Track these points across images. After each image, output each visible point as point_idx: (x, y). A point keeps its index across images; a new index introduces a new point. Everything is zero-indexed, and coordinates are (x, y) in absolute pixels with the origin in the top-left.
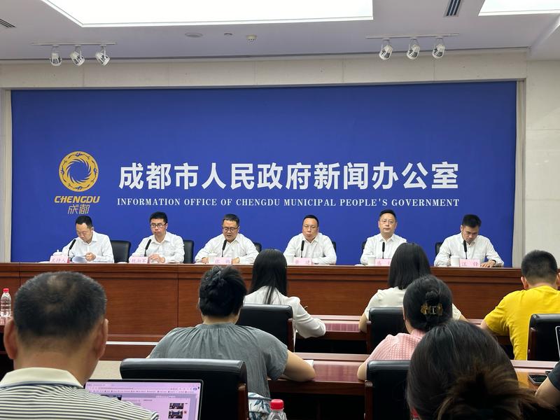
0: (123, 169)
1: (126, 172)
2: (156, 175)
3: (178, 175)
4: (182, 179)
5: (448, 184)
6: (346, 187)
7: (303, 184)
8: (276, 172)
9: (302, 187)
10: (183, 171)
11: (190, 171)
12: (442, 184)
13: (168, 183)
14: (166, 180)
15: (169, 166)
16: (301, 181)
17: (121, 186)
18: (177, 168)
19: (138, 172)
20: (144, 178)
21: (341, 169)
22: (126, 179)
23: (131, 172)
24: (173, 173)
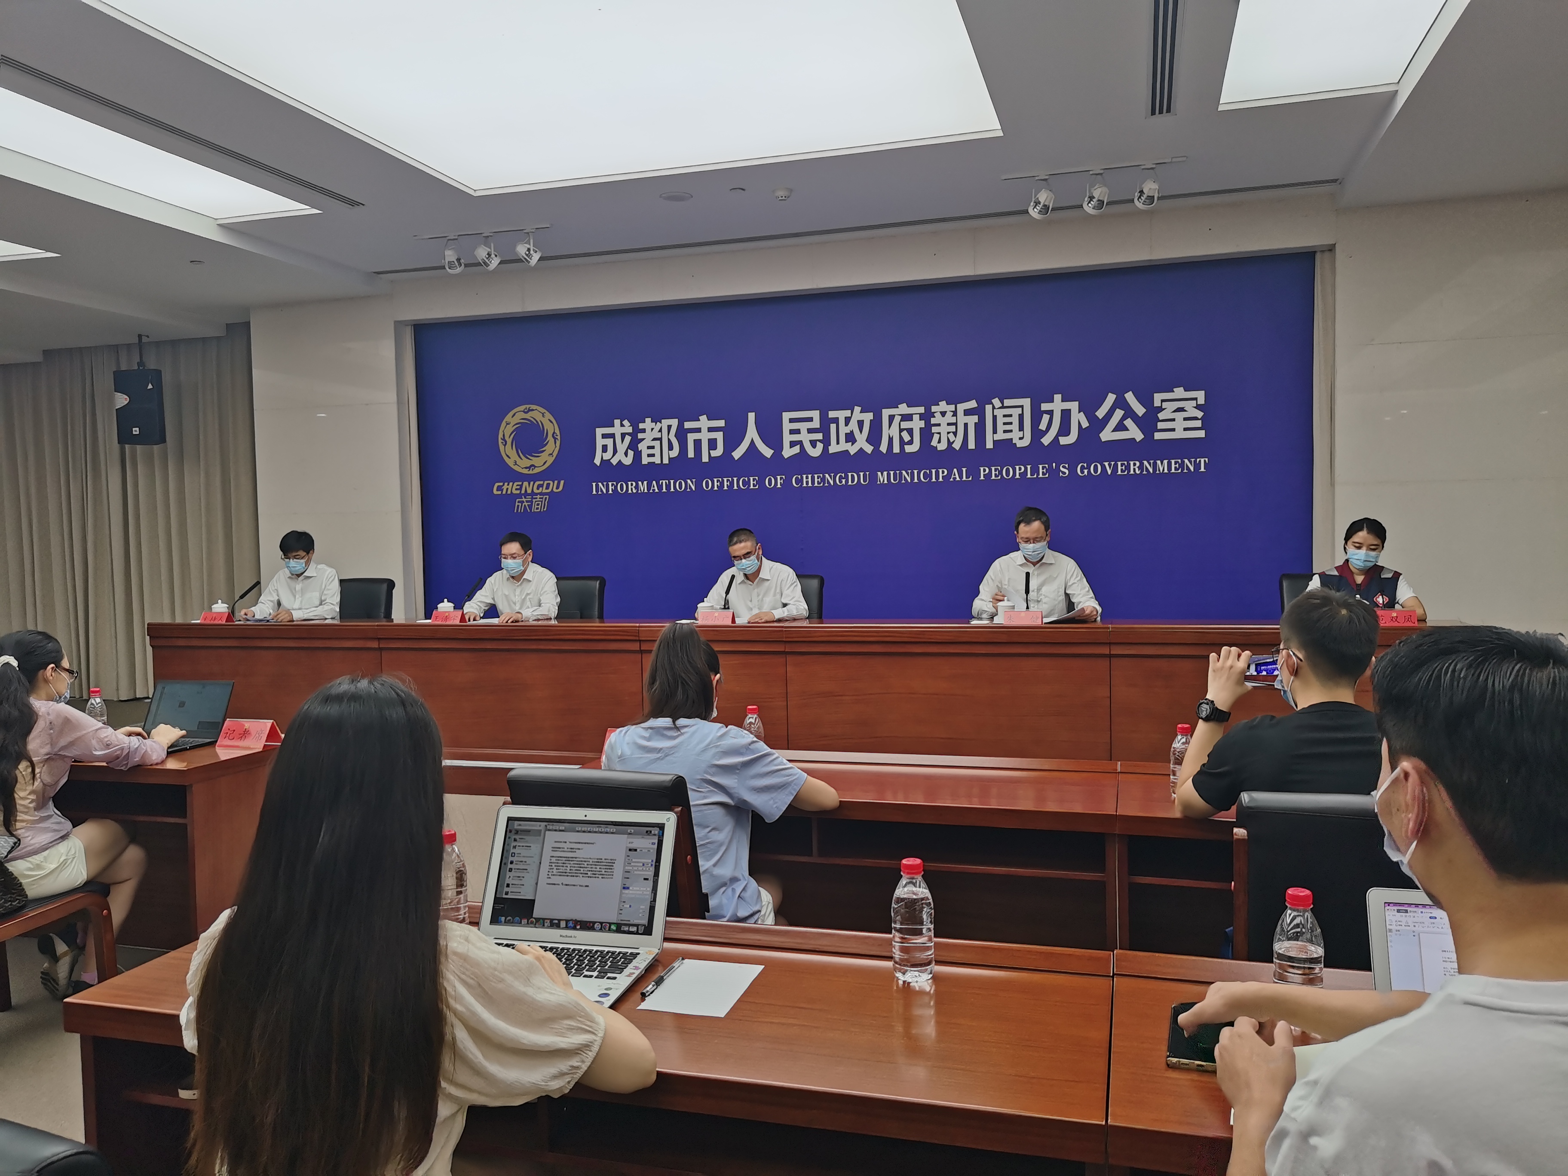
0: (599, 432)
1: (604, 436)
2: (654, 439)
3: (691, 437)
4: (698, 443)
5: (1185, 429)
6: (989, 445)
7: (911, 442)
8: (861, 424)
9: (909, 449)
10: (698, 430)
11: (711, 430)
12: (1173, 430)
13: (675, 453)
14: (671, 448)
15: (674, 423)
16: (906, 437)
17: (597, 461)
18: (688, 425)
19: (623, 436)
20: (634, 445)
21: (979, 412)
22: (605, 448)
23: (612, 436)
24: (681, 435)
